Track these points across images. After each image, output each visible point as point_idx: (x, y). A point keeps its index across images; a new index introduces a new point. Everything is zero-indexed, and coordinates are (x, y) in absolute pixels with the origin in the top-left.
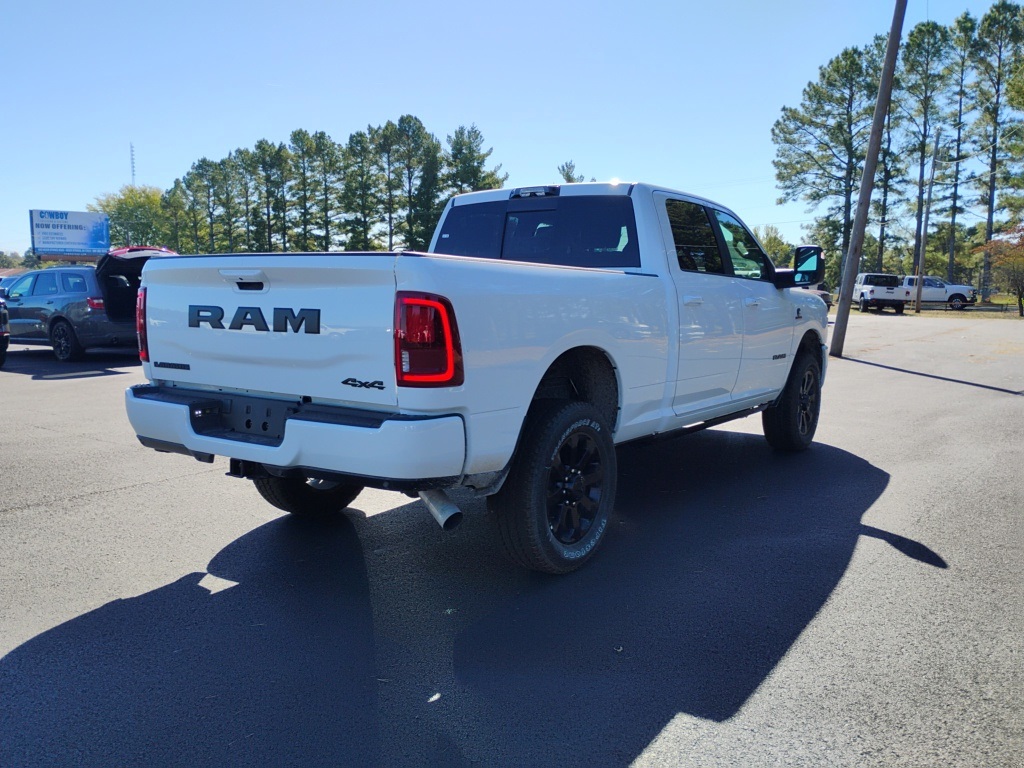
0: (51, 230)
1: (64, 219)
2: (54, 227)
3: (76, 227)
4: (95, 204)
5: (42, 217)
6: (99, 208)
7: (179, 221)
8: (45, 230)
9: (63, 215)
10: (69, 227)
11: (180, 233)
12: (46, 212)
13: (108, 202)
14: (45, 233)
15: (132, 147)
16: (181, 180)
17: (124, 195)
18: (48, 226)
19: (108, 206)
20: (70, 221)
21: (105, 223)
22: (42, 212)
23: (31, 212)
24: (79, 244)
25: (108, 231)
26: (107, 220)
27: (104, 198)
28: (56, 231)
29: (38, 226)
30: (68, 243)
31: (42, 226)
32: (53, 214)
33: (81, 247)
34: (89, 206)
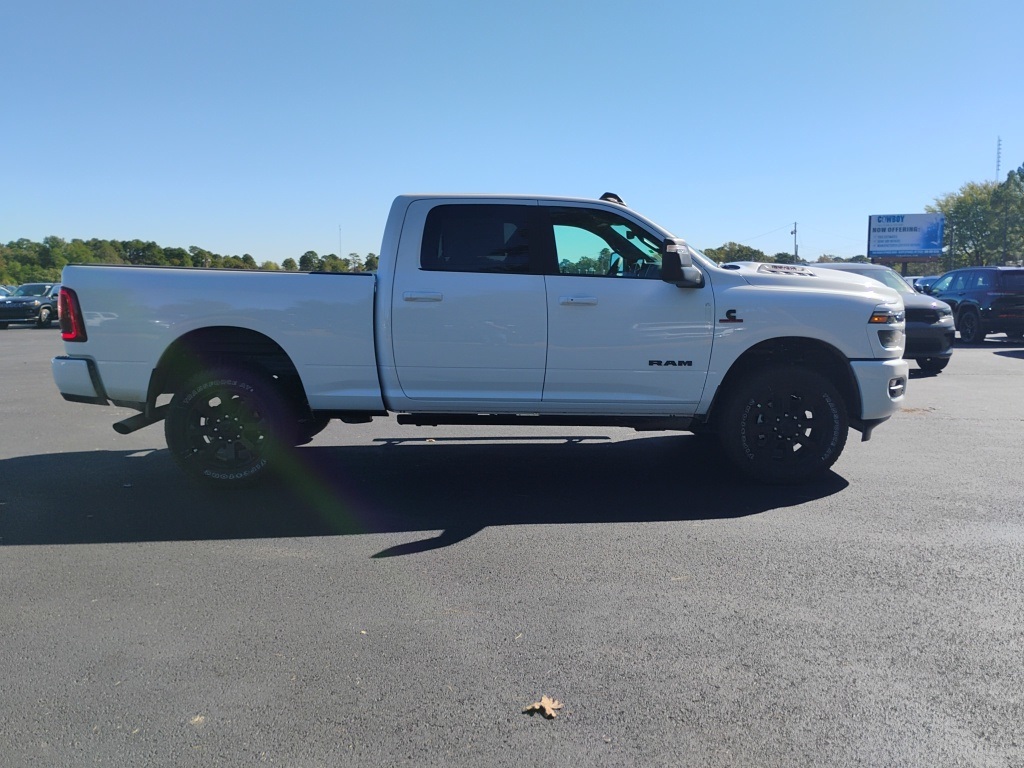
0: (887, 233)
1: (900, 222)
2: (890, 230)
3: (911, 229)
4: (933, 205)
5: (879, 221)
6: (938, 209)
7: (1010, 215)
8: (881, 234)
9: (899, 218)
10: (904, 229)
11: (1010, 229)
12: (884, 216)
13: (947, 201)
14: (880, 237)
15: (1000, 140)
16: (1016, 171)
17: (964, 193)
18: (884, 230)
19: (946, 205)
20: (906, 224)
21: (941, 224)
22: (880, 217)
23: (870, 217)
24: (912, 245)
25: (942, 230)
26: (942, 220)
27: (944, 198)
28: (891, 234)
29: (874, 230)
30: (901, 245)
31: (879, 230)
32: (890, 218)
33: (915, 248)
34: (928, 208)
